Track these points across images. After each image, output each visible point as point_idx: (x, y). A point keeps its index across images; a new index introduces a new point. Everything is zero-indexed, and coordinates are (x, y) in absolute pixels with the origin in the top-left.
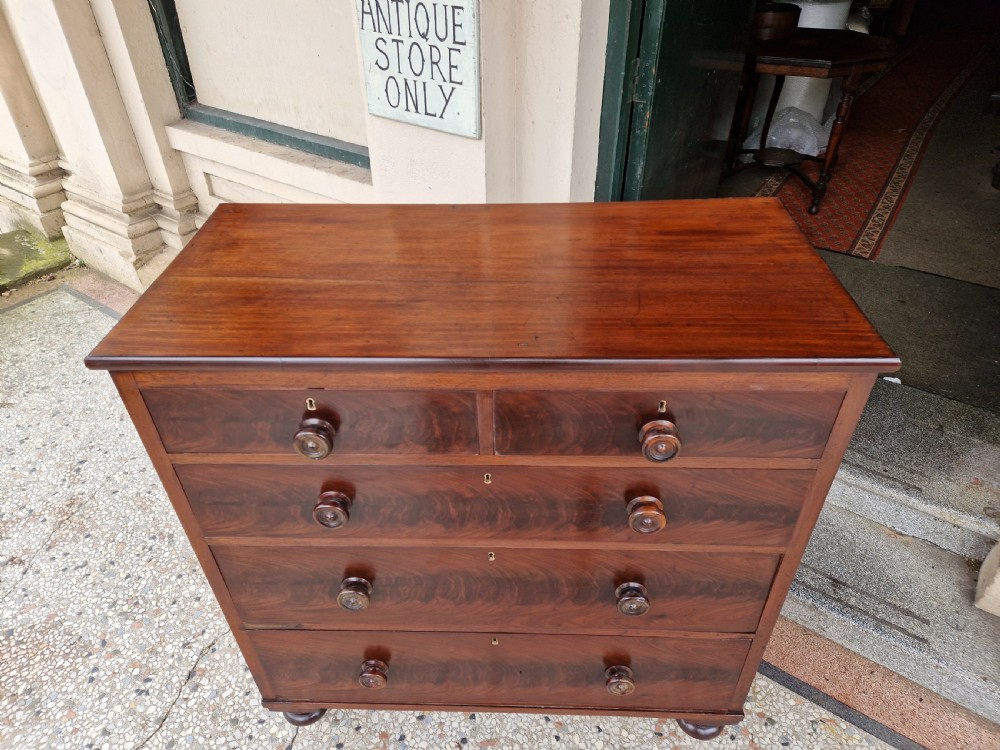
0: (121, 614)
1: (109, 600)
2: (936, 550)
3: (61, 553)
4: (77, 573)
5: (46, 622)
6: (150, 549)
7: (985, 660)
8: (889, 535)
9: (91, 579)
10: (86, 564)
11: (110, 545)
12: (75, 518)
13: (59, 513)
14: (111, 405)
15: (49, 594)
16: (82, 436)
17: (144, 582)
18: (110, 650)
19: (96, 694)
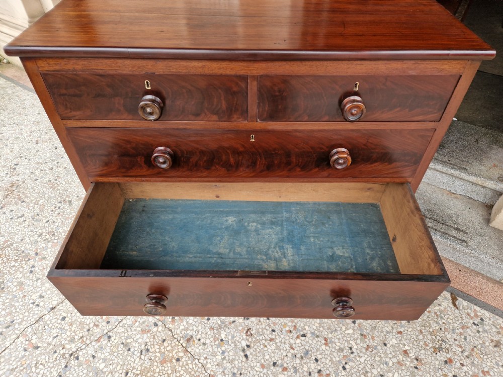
0: (45, 240)
1: (38, 233)
2: (471, 200)
3: (9, 210)
4: (18, 220)
5: (3, 244)
6: (59, 208)
7: (494, 249)
8: (448, 194)
9: (27, 223)
10: (23, 215)
11: (36, 206)
12: (15, 192)
13: (6, 190)
14: (30, 136)
15: (4, 231)
16: (15, 151)
17: (57, 224)
18: (40, 257)
19: (34, 278)
